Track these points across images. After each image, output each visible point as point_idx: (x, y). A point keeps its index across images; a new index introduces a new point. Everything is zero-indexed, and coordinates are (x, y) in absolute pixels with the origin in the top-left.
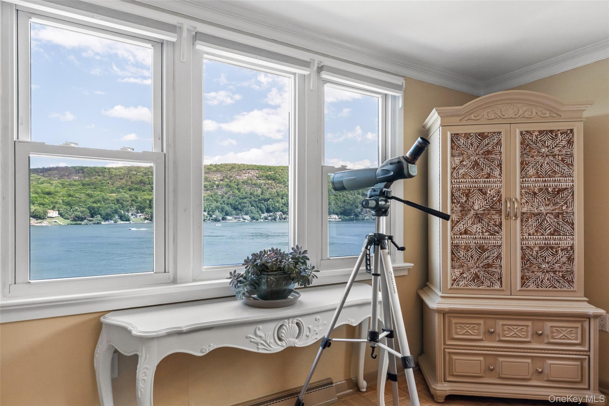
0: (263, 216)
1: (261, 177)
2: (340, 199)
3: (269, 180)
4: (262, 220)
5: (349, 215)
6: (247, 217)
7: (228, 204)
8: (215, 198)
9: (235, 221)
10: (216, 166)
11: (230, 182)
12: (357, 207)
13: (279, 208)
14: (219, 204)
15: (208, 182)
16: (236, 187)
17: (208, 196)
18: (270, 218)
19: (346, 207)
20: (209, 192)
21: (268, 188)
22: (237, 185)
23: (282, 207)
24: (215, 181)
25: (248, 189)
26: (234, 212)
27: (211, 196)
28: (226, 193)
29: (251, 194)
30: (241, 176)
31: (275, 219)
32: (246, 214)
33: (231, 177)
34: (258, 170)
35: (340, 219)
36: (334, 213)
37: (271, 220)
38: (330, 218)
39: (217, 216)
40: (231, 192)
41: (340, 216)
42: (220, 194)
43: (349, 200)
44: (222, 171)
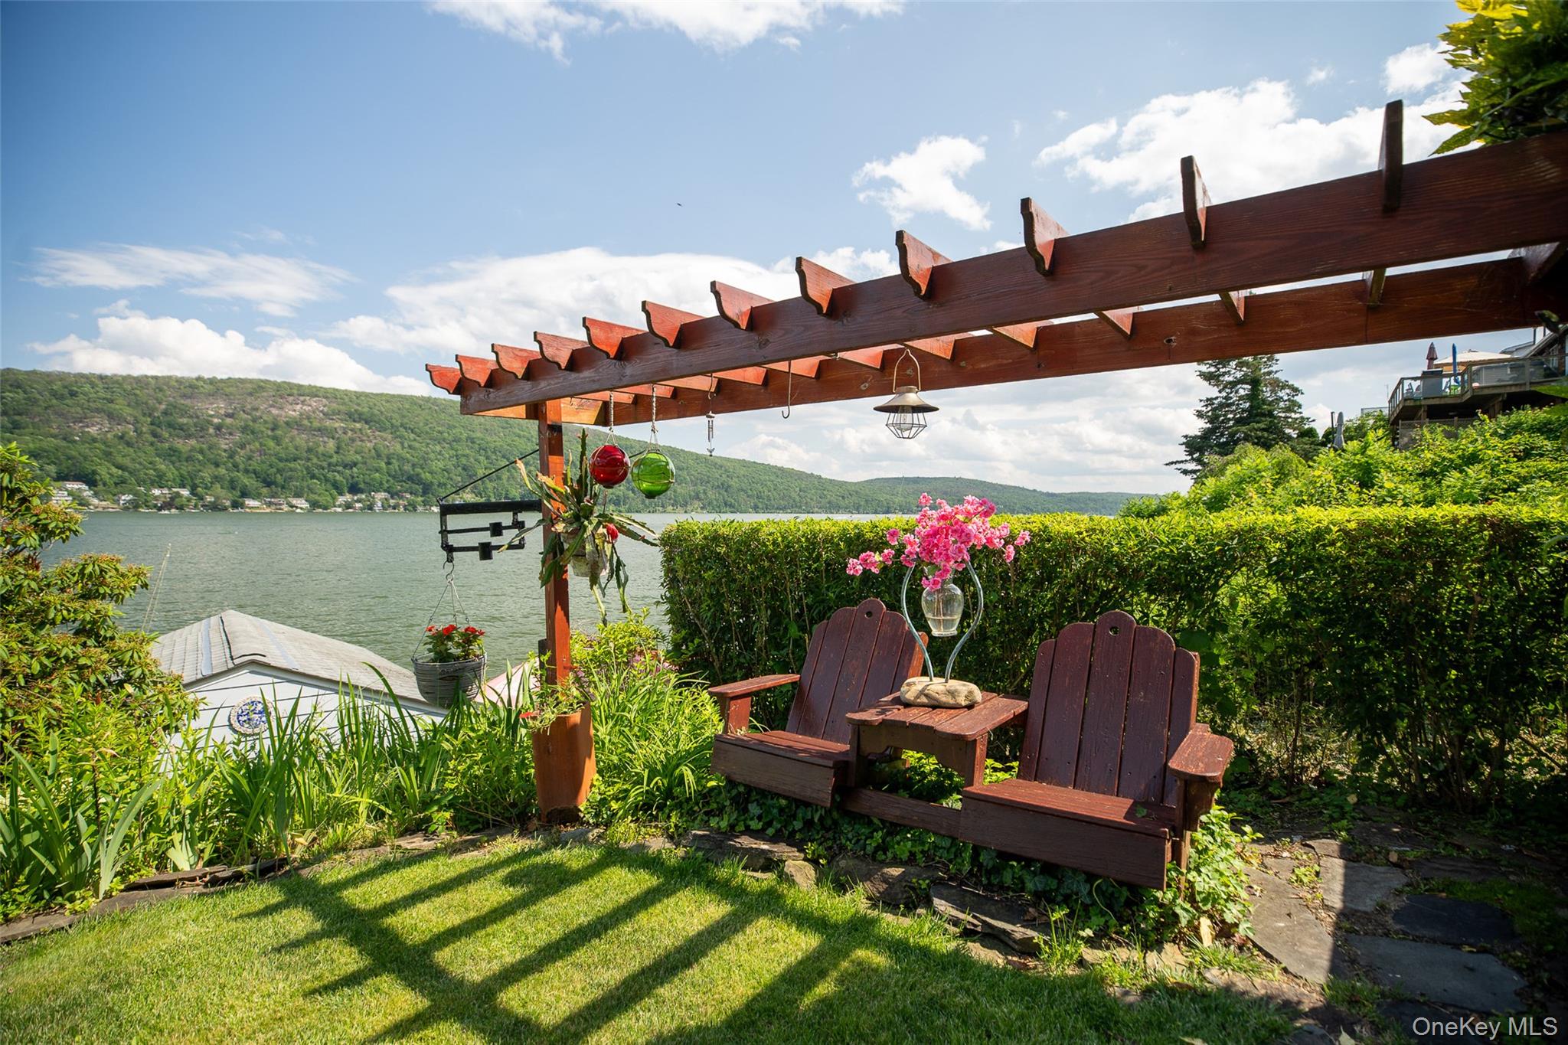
0: (341, 500)
1: (334, 414)
3: (354, 421)
4: (339, 510)
6: (302, 503)
7: (247, 471)
8: (212, 456)
9: (268, 511)
10: (212, 381)
11: (254, 421)
13: (381, 484)
14: (222, 471)
15: (191, 417)
16: (270, 433)
17: (191, 451)
18: (358, 505)
20: (193, 442)
21: (353, 440)
22: (273, 430)
23: (388, 481)
24: (211, 416)
25: (302, 440)
26: (265, 490)
27: (201, 452)
28: (243, 446)
29: (309, 450)
30: (281, 408)
31: (371, 508)
32: (298, 495)
33: (257, 409)
34: (327, 398)
37: (361, 509)
39: (217, 498)
40: (257, 444)
42: (226, 447)
44: (231, 394)
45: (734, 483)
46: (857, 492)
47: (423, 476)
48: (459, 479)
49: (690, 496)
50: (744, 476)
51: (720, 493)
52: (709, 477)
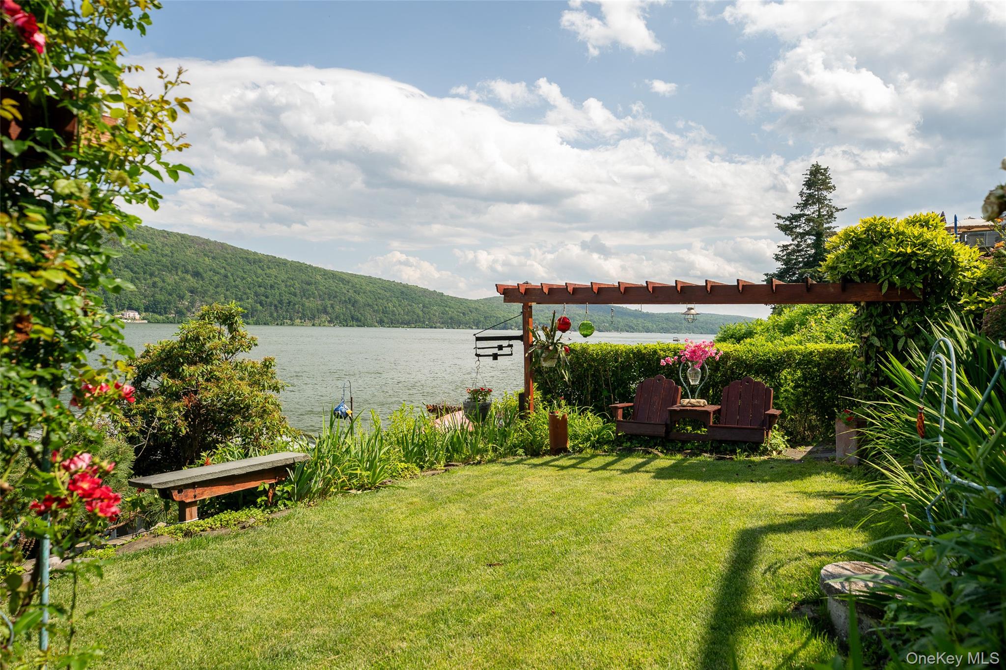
45: (360, 299)
46: (476, 309)
49: (318, 309)
50: (370, 292)
51: (347, 308)
52: (336, 292)
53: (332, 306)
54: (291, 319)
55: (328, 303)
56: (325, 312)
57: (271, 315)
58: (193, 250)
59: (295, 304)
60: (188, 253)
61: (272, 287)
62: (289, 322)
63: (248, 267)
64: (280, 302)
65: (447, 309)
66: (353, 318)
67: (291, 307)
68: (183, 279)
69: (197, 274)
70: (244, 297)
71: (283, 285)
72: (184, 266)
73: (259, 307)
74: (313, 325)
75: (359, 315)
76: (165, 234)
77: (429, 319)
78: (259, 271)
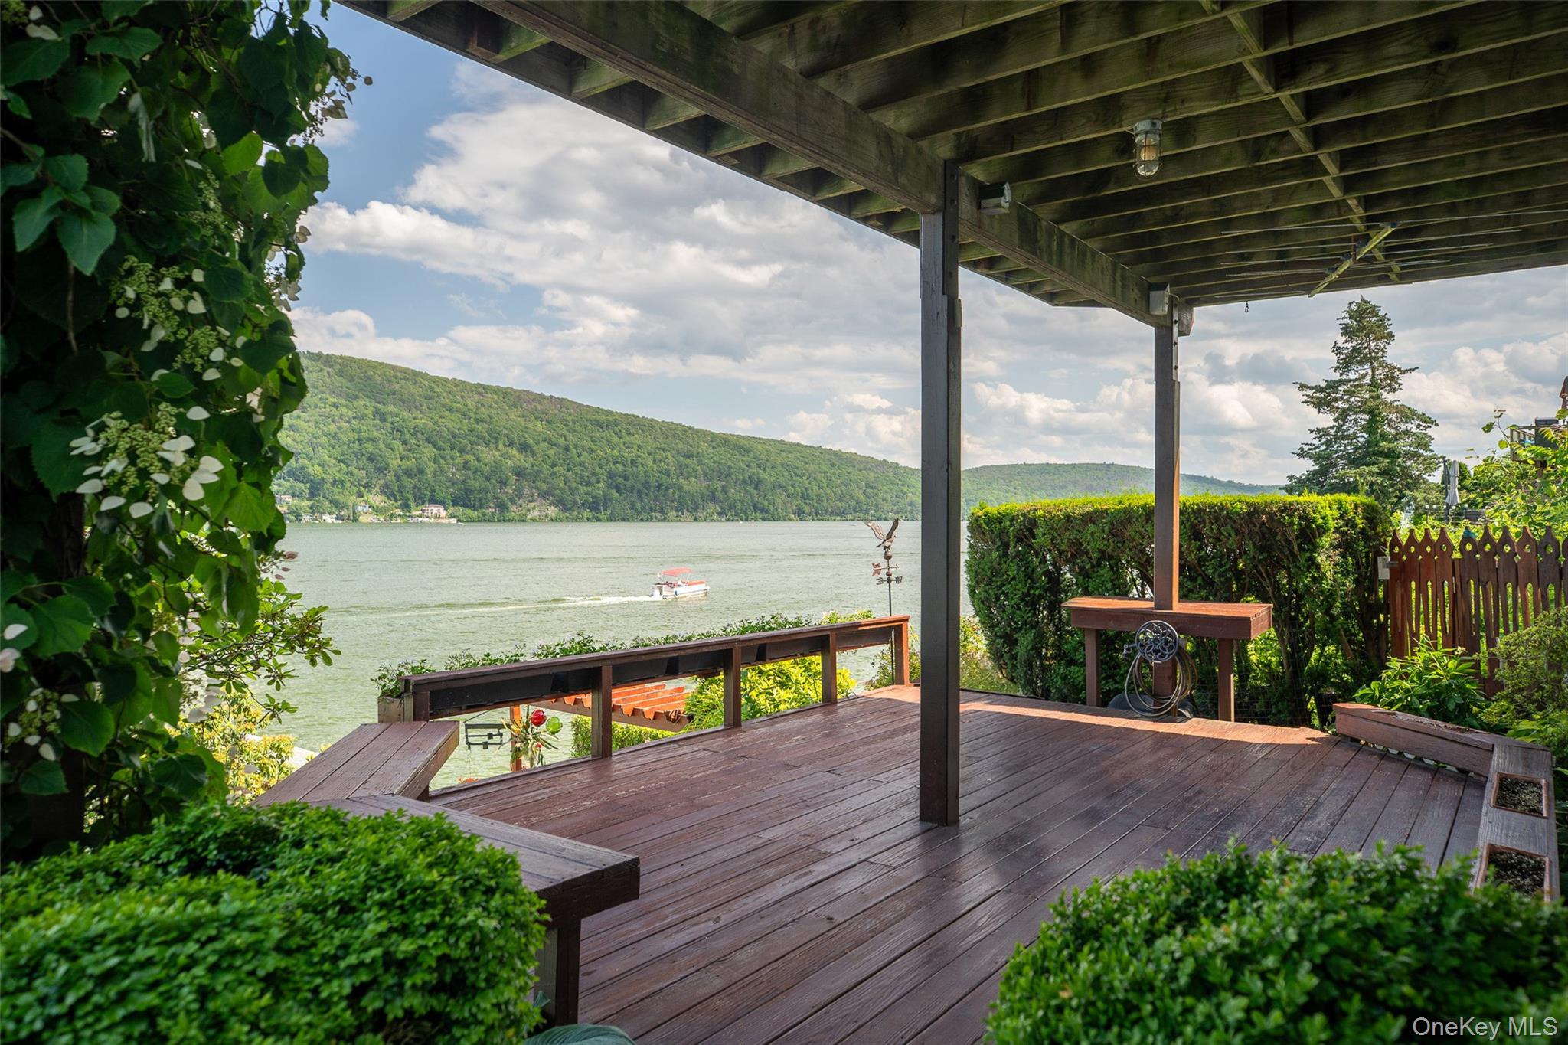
2: (453, 458)
5: (482, 507)
12: (504, 483)
19: (471, 482)
35: (452, 516)
36: (433, 501)
38: (420, 516)
41: (451, 510)
43: (478, 460)
45: (769, 477)
47: (310, 470)
48: (363, 473)
49: (702, 496)
50: (782, 465)
51: (746, 492)
52: (729, 467)
53: (724, 490)
54: (662, 511)
55: (719, 484)
56: (713, 498)
57: (633, 506)
58: (519, 411)
59: (667, 489)
60: (513, 417)
61: (633, 462)
62: (659, 515)
63: (598, 434)
64: (647, 485)
65: (905, 489)
66: (755, 507)
67: (662, 492)
68: (505, 455)
69: (524, 448)
70: (593, 479)
71: (650, 459)
72: (506, 436)
73: (615, 495)
74: (696, 520)
75: (766, 503)
76: (481, 390)
77: (876, 506)
78: (615, 439)
